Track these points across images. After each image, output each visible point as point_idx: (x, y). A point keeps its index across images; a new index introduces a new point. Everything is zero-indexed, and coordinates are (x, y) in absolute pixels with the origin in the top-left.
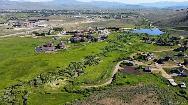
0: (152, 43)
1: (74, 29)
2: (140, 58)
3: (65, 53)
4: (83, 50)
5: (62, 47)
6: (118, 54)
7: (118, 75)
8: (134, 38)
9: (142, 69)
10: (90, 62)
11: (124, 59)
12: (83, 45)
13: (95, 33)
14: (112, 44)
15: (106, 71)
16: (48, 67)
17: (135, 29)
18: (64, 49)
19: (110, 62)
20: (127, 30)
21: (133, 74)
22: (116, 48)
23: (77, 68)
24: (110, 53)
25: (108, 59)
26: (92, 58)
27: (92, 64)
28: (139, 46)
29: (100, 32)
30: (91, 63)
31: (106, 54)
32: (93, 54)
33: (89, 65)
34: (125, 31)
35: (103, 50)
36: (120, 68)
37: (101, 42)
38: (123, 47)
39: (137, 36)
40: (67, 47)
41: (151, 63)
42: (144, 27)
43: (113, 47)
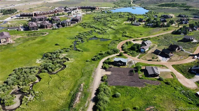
1: (34, 10)
2: (133, 49)
4: (42, 42)
5: (5, 40)
6: (97, 45)
11: (109, 54)
12: (43, 34)
13: (64, 14)
14: (88, 30)
15: (79, 83)
22: (94, 34)
24: (85, 45)
27: (53, 70)
29: (70, 13)
30: (51, 68)
31: (79, 47)
32: (57, 49)
34: (102, 11)
36: (105, 73)
37: (71, 27)
38: (104, 32)
39: (120, 16)
40: (15, 39)
42: (125, 6)
43: (90, 34)
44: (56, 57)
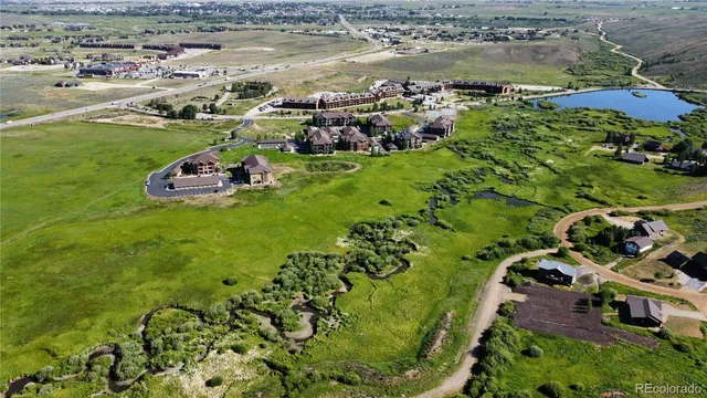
0: (647, 160)
1: (316, 89)
2: (601, 239)
3: (266, 204)
4: (347, 190)
5: (259, 177)
6: (496, 215)
7: (498, 338)
8: (567, 132)
9: (614, 304)
10: (372, 259)
11: (526, 246)
12: (346, 167)
13: (401, 107)
14: (473, 165)
15: (441, 308)
16: (183, 280)
17: (570, 91)
18: (265, 184)
19: (464, 259)
20: (535, 93)
21: (570, 335)
22: (490, 182)
23: (310, 288)
24: (461, 211)
25: (451, 241)
26: (381, 235)
27: (378, 270)
28: (590, 176)
29: (420, 102)
30: (374, 264)
31: (444, 216)
32: (387, 215)
33: (367, 271)
34: (524, 98)
35: (431, 194)
36: (509, 295)
37: (423, 153)
38: (519, 177)
39: (580, 122)
40: (280, 176)
41: (657, 275)
42: (609, 82)
43: (477, 180)
44: (385, 238)
